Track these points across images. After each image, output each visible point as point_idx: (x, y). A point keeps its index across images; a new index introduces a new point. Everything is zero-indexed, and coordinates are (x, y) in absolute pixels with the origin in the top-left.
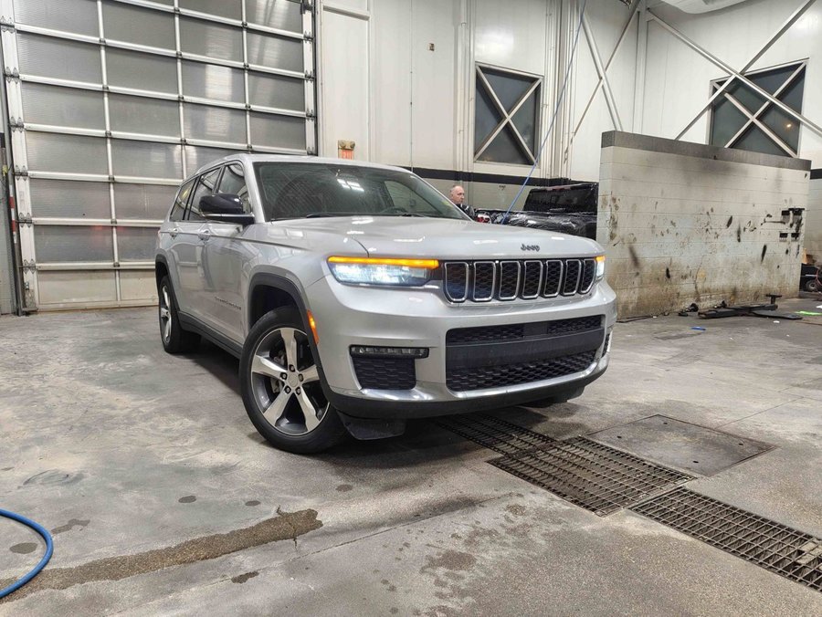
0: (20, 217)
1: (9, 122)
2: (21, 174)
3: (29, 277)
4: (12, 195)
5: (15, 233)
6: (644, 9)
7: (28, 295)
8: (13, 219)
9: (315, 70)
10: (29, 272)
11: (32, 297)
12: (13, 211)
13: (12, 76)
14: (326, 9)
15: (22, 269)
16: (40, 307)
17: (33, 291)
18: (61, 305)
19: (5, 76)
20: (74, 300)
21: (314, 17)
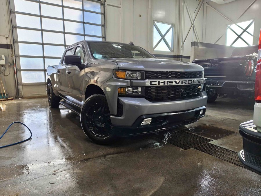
0: (17, 69)
1: (13, 41)
2: (17, 56)
3: (20, 87)
4: (15, 63)
5: (16, 74)
6: (205, 2)
7: (20, 93)
8: (15, 70)
9: (105, 24)
10: (20, 86)
11: (21, 93)
12: (15, 68)
13: (14, 27)
14: (108, 5)
15: (18, 85)
16: (24, 96)
17: (21, 91)
18: (29, 96)
19: (12, 27)
20: (33, 94)
21: (104, 7)
